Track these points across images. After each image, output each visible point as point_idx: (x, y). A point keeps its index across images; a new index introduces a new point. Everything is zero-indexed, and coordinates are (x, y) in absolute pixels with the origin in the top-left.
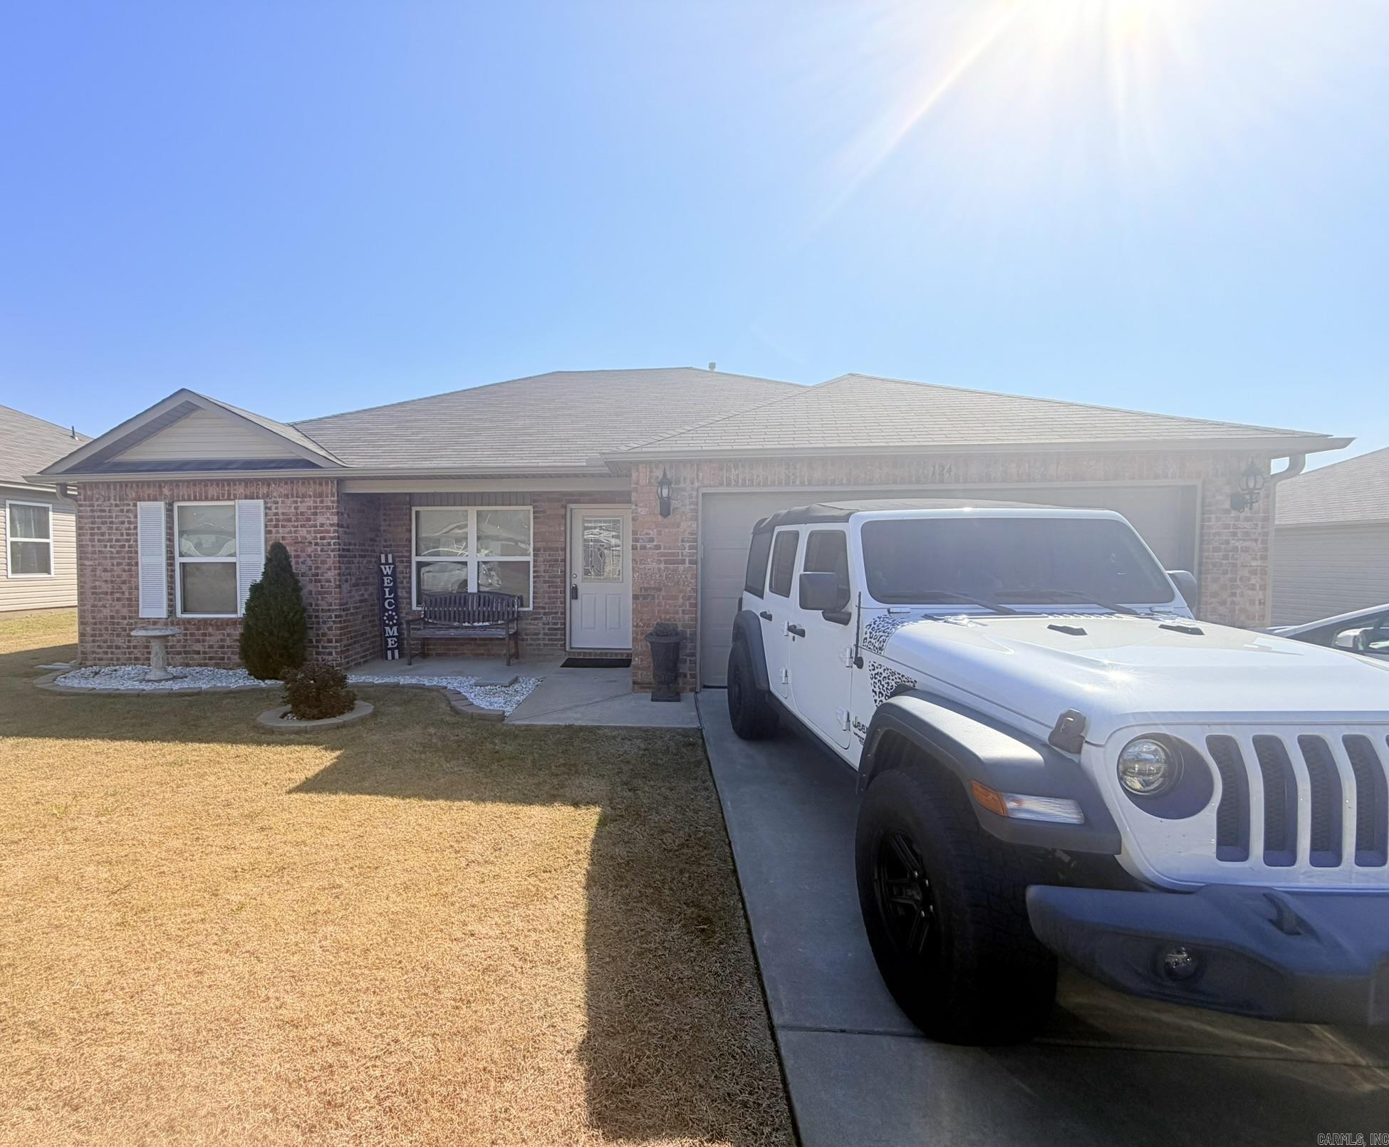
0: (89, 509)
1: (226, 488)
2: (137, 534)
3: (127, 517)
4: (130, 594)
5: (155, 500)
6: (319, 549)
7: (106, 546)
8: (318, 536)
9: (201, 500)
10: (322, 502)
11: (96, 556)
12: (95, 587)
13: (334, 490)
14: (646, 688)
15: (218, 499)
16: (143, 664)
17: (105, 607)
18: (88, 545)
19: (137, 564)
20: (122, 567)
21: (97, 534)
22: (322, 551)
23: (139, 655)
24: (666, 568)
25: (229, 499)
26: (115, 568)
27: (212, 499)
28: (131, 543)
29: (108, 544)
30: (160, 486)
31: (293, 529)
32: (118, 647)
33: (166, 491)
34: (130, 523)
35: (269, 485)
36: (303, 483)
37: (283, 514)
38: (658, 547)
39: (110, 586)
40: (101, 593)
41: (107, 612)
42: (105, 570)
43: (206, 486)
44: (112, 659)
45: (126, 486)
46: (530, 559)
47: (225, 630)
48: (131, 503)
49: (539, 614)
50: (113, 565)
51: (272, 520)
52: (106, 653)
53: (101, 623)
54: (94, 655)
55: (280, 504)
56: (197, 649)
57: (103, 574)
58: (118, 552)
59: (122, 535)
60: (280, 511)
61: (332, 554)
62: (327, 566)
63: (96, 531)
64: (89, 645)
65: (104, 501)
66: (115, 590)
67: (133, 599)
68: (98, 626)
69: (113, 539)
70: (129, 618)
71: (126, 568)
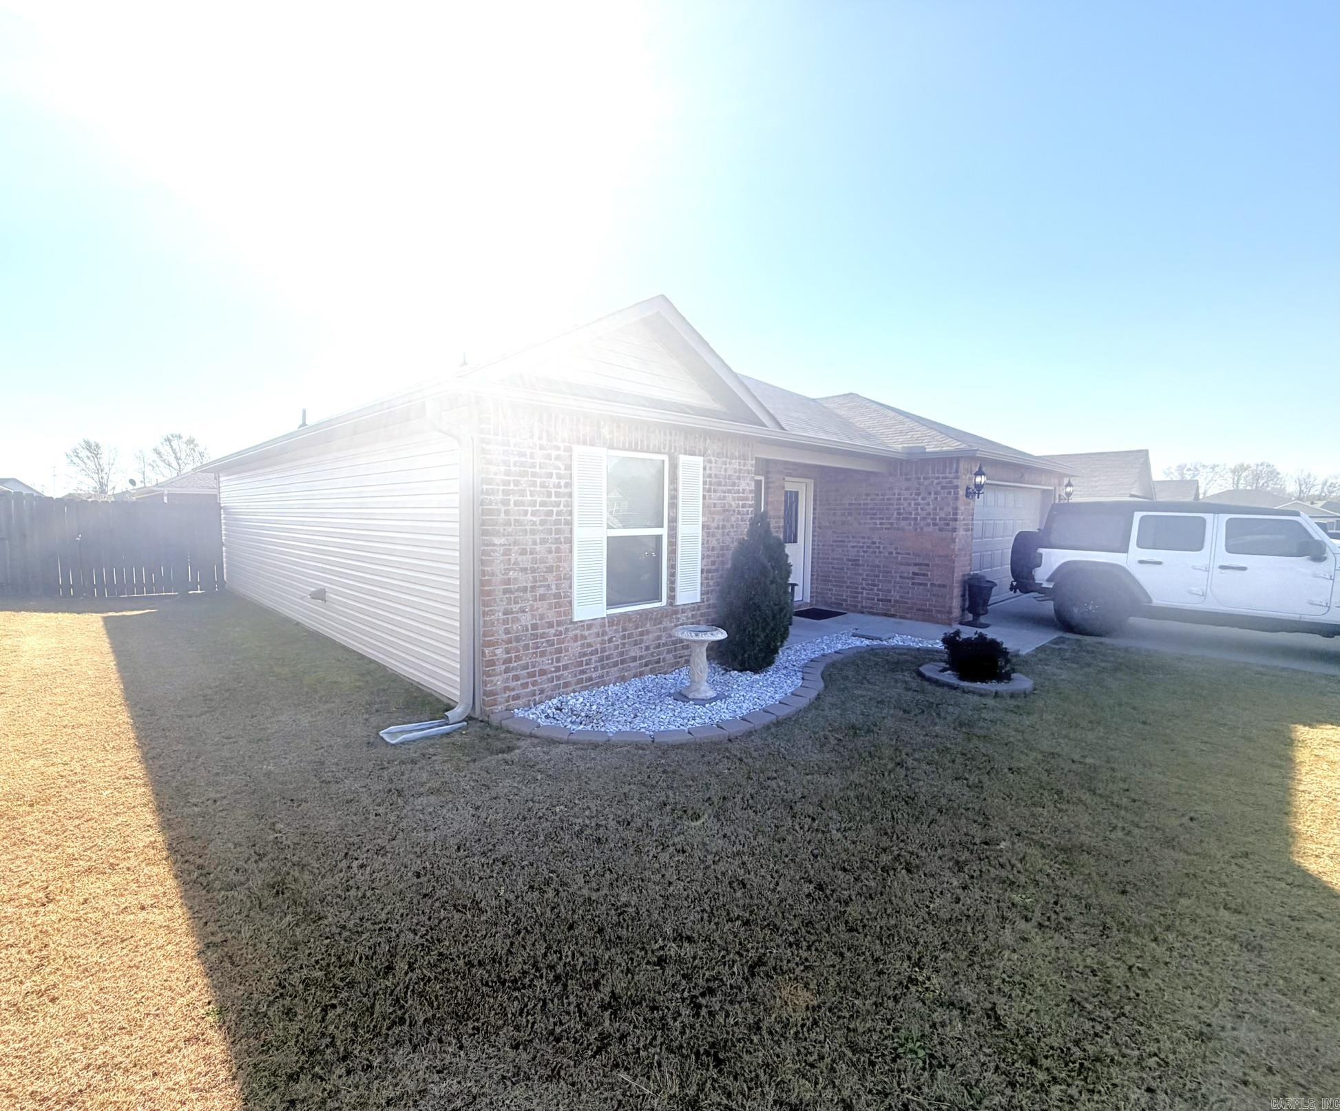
2: (570, 495)
3: (556, 468)
4: (557, 586)
5: (592, 444)
6: (740, 518)
7: (526, 513)
8: (740, 503)
11: (511, 529)
12: (508, 582)
13: (753, 452)
17: (524, 611)
18: (499, 510)
20: (547, 545)
21: (515, 493)
23: (569, 679)
24: (965, 534)
26: (538, 548)
28: (562, 507)
30: (599, 427)
31: (722, 495)
32: (542, 672)
33: (606, 433)
35: (705, 440)
37: (715, 476)
38: (964, 519)
39: (530, 577)
40: (518, 590)
41: (526, 619)
42: (523, 552)
48: (565, 446)
50: (535, 543)
51: (707, 483)
53: (518, 640)
54: (508, 694)
55: (714, 465)
57: (520, 558)
58: (542, 523)
59: (549, 495)
60: (715, 473)
64: (501, 677)
66: (538, 584)
67: (562, 594)
68: (514, 644)
69: (536, 501)
70: (558, 626)
71: (553, 547)
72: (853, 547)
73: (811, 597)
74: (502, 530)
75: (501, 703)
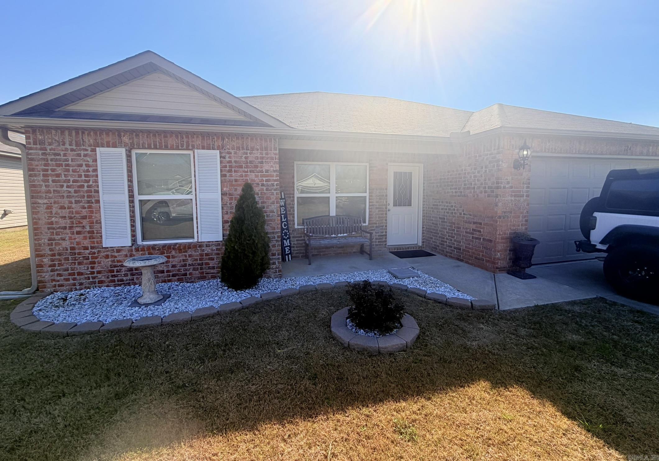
0: (40, 152)
1: (185, 140)
2: (97, 176)
3: (85, 161)
4: (90, 227)
5: (115, 146)
6: (265, 188)
7: (62, 186)
8: (264, 179)
9: (161, 148)
10: (267, 154)
11: (51, 195)
12: (52, 223)
13: (277, 145)
14: (502, 270)
15: (178, 149)
16: (108, 286)
17: (64, 240)
18: (41, 186)
19: (98, 202)
20: (81, 204)
21: (52, 175)
22: (267, 190)
23: (103, 279)
24: (515, 200)
25: (187, 149)
26: (74, 205)
27: (172, 148)
28: (91, 183)
29: (65, 184)
30: (119, 136)
31: (244, 174)
32: (80, 274)
33: (126, 139)
34: (87, 165)
35: (223, 139)
36: (252, 139)
37: (236, 162)
38: (511, 187)
39: (68, 221)
40: (59, 228)
41: (66, 244)
42: (62, 208)
43: (165, 137)
44: (74, 285)
45: (83, 133)
46: (367, 195)
47: (186, 252)
48: (89, 149)
49: (373, 227)
50: (71, 202)
51: (226, 167)
52: (68, 280)
53: (60, 254)
54: (54, 283)
55: (233, 155)
56: (161, 269)
57: (59, 211)
58: (76, 192)
59: (80, 176)
60: (233, 160)
61: (275, 192)
62: (271, 201)
63: (50, 172)
64: (48, 274)
65: (59, 145)
66: (75, 225)
67: (95, 232)
68: (57, 257)
69: (69, 180)
70: (91, 249)
71: (86, 205)
72: (442, 209)
73: (423, 242)
74: (44, 196)
75: (49, 288)
